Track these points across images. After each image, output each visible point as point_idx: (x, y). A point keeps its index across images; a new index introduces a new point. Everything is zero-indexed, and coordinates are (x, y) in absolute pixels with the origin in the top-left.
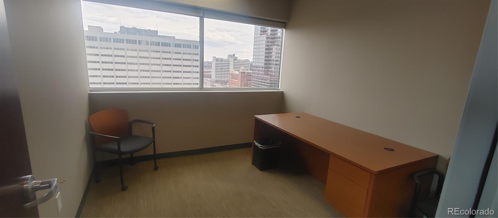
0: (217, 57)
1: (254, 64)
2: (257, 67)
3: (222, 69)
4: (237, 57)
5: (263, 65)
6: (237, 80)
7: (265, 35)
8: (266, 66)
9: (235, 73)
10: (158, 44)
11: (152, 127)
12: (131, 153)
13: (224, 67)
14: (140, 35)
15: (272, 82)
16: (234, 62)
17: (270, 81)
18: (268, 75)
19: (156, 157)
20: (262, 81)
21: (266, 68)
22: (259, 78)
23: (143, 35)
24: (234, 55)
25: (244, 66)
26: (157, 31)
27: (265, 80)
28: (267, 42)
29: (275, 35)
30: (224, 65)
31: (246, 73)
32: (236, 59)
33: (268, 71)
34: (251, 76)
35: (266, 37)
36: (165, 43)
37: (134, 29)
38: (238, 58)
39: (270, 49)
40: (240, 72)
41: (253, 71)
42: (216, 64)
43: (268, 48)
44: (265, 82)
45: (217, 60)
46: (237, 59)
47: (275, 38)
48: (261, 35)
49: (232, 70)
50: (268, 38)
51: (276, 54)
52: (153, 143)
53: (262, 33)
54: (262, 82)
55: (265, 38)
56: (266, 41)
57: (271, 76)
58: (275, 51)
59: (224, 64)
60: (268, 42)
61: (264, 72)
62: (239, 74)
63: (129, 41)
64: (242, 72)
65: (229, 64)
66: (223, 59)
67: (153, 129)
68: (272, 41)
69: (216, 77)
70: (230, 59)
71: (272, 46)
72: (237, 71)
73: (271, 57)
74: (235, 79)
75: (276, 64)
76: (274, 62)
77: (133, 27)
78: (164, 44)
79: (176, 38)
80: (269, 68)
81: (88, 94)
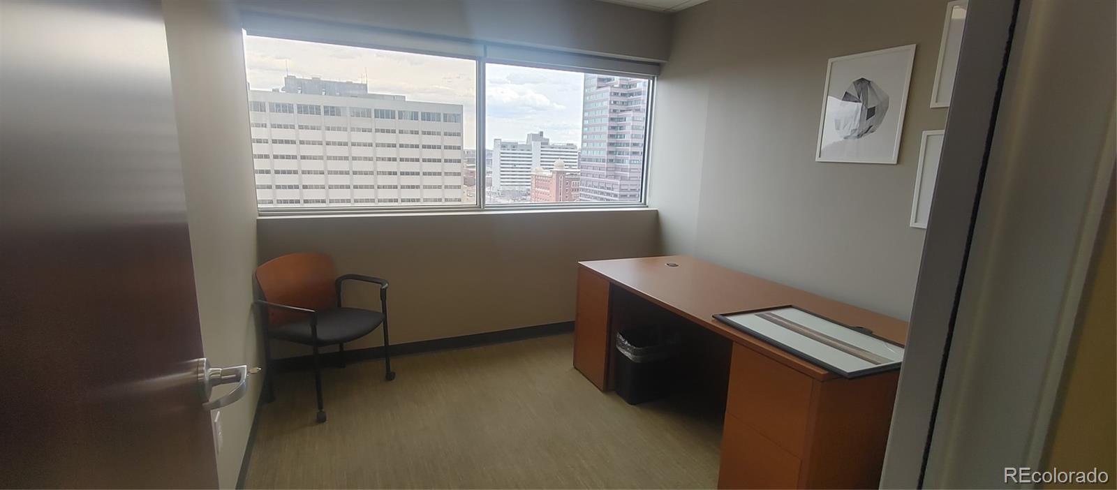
0: (502, 141)
1: (584, 153)
2: (590, 160)
3: (515, 165)
4: (548, 140)
5: (604, 155)
6: (549, 189)
7: (609, 88)
8: (611, 157)
9: (544, 173)
10: (366, 113)
11: (381, 289)
12: (341, 342)
13: (519, 161)
14: (330, 95)
15: (625, 193)
16: (542, 149)
17: (621, 190)
18: (615, 177)
19: (388, 352)
20: (602, 190)
21: (611, 161)
22: (597, 185)
23: (336, 95)
24: (541, 133)
25: (561, 158)
26: (366, 85)
27: (608, 189)
28: (612, 102)
29: (630, 88)
30: (520, 157)
31: (567, 174)
32: (545, 143)
33: (615, 168)
34: (578, 179)
35: (611, 93)
36: (382, 111)
37: (316, 81)
38: (551, 142)
39: (620, 119)
40: (553, 172)
41: (582, 168)
42: (502, 155)
43: (614, 116)
44: (608, 194)
45: (504, 146)
46: (547, 144)
47: (631, 94)
48: (600, 87)
49: (536, 168)
50: (616, 94)
51: (633, 129)
52: (382, 323)
53: (601, 84)
54: (602, 193)
55: (607, 95)
56: (610, 102)
57: (623, 178)
58: (631, 122)
59: (520, 154)
60: (615, 102)
61: (607, 170)
62: (552, 177)
63: (303, 109)
64: (558, 172)
65: (531, 154)
66: (517, 143)
67: (383, 294)
68: (624, 99)
69: (502, 184)
70: (533, 142)
71: (624, 111)
72: (549, 170)
73: (622, 136)
74: (543, 188)
75: (634, 153)
76: (630, 149)
77: (313, 78)
78: (381, 114)
79: (406, 100)
80: (618, 161)
81: (256, 221)
